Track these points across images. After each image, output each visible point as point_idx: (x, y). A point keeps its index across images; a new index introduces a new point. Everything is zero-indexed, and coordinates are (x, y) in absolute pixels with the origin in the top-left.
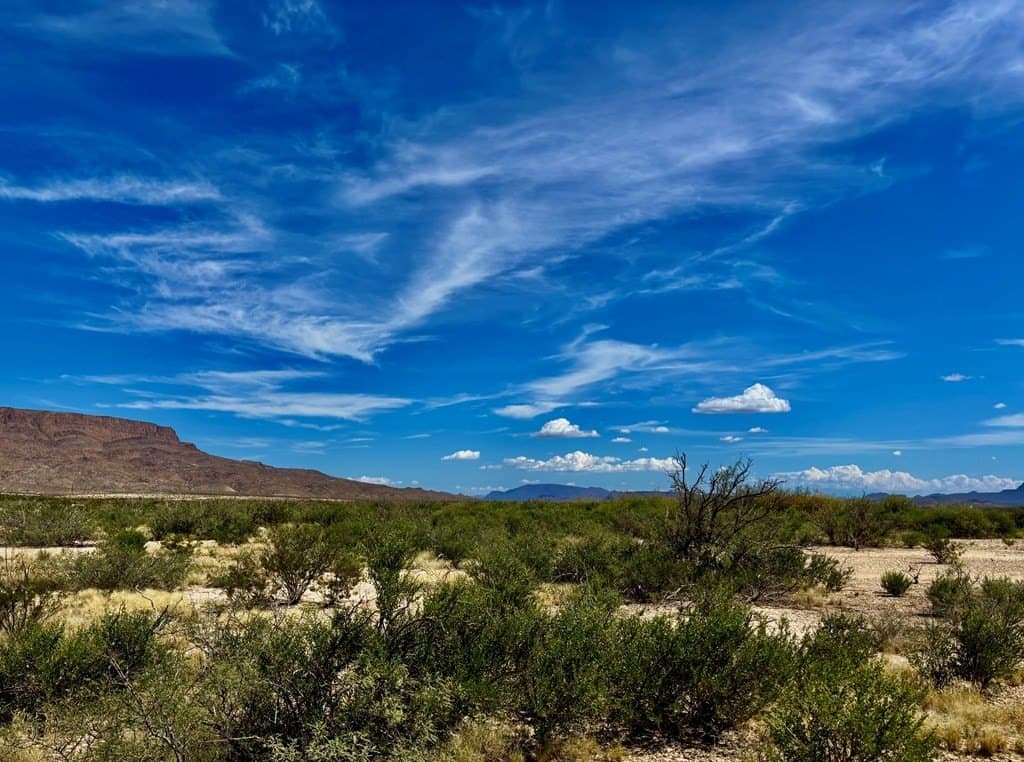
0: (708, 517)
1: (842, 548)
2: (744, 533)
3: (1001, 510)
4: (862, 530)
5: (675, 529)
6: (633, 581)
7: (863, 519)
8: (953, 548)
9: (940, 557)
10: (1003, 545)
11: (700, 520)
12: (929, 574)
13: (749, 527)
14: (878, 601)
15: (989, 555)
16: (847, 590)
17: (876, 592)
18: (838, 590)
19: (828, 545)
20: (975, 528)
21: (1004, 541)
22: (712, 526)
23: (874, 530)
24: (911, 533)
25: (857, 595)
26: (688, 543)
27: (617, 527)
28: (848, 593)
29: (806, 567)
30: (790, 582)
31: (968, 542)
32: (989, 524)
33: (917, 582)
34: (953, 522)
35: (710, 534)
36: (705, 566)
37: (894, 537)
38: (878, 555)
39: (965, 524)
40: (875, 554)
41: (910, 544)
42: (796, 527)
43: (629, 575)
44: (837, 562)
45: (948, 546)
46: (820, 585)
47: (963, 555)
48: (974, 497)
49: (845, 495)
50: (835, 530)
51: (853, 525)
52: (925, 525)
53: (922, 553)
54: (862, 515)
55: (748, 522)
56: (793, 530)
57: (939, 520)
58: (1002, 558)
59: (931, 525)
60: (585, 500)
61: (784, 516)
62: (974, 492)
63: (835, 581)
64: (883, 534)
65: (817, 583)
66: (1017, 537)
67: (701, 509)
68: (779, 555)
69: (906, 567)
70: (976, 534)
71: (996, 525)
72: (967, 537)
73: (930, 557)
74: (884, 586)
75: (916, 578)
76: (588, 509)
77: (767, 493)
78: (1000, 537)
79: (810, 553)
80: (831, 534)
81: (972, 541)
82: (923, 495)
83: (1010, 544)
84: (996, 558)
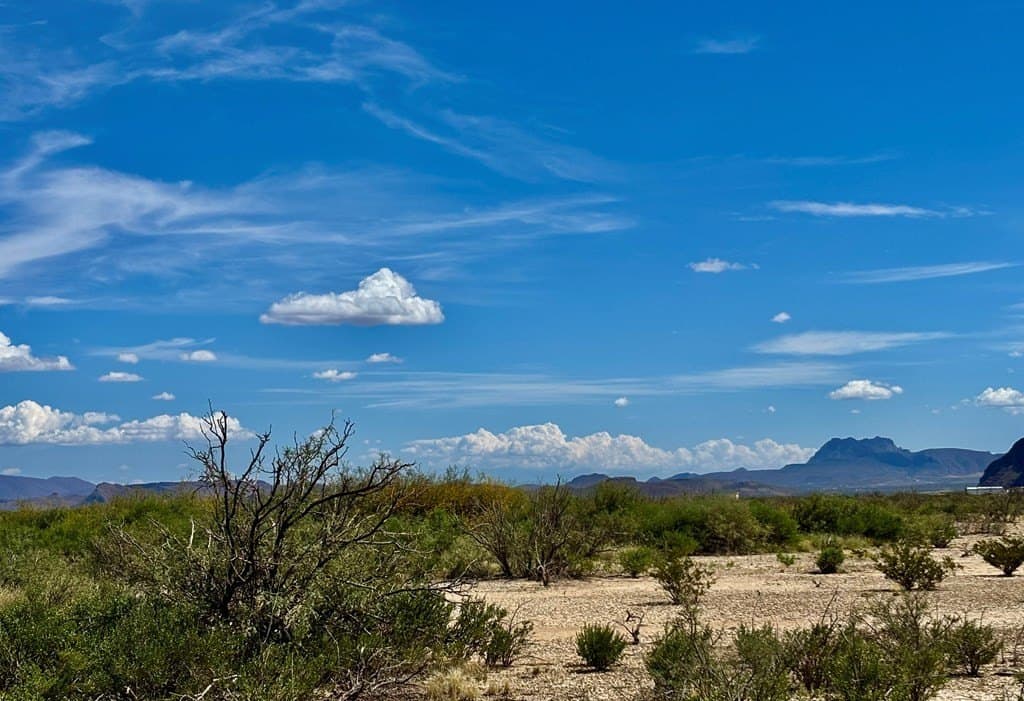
0: (268, 540)
1: (519, 584)
2: (336, 565)
3: (782, 500)
4: (555, 548)
5: (205, 562)
6: (116, 678)
7: (557, 526)
8: (698, 574)
9: (677, 591)
10: (778, 565)
11: (253, 544)
12: (655, 625)
13: (347, 553)
14: (570, 682)
15: (755, 585)
16: (521, 665)
17: (570, 665)
18: (506, 665)
19: (497, 578)
20: (736, 535)
21: (780, 558)
22: (276, 556)
23: (575, 547)
24: (636, 549)
25: (536, 672)
26: (231, 590)
27: (100, 562)
28: (522, 669)
29: (451, 624)
30: (421, 655)
31: (722, 560)
32: (758, 529)
33: (636, 642)
34: (703, 527)
35: (273, 572)
36: (262, 634)
37: (608, 559)
38: (580, 593)
39: (720, 529)
40: (576, 590)
41: (633, 571)
42: (444, 545)
43: (108, 667)
44: (503, 613)
45: (691, 571)
46: (475, 658)
47: (713, 587)
48: (739, 479)
49: (533, 481)
50: (510, 550)
51: (541, 540)
52: (658, 534)
53: (649, 586)
54: (555, 519)
55: (345, 544)
56: (438, 553)
57: (681, 524)
58: (774, 588)
59: (666, 533)
60: (39, 508)
61: (424, 526)
62: (742, 471)
63: (501, 648)
64: (590, 554)
65: (468, 654)
66: (801, 550)
67: (256, 523)
68: (403, 605)
69: (622, 614)
70: (738, 547)
71: (769, 529)
72: (723, 553)
73: (662, 591)
74: (581, 652)
75: (635, 634)
76: (43, 526)
77: (380, 487)
78: (773, 551)
79: (457, 598)
80: (502, 556)
81: (732, 558)
82: (663, 478)
83: (788, 563)
84: (764, 589)
